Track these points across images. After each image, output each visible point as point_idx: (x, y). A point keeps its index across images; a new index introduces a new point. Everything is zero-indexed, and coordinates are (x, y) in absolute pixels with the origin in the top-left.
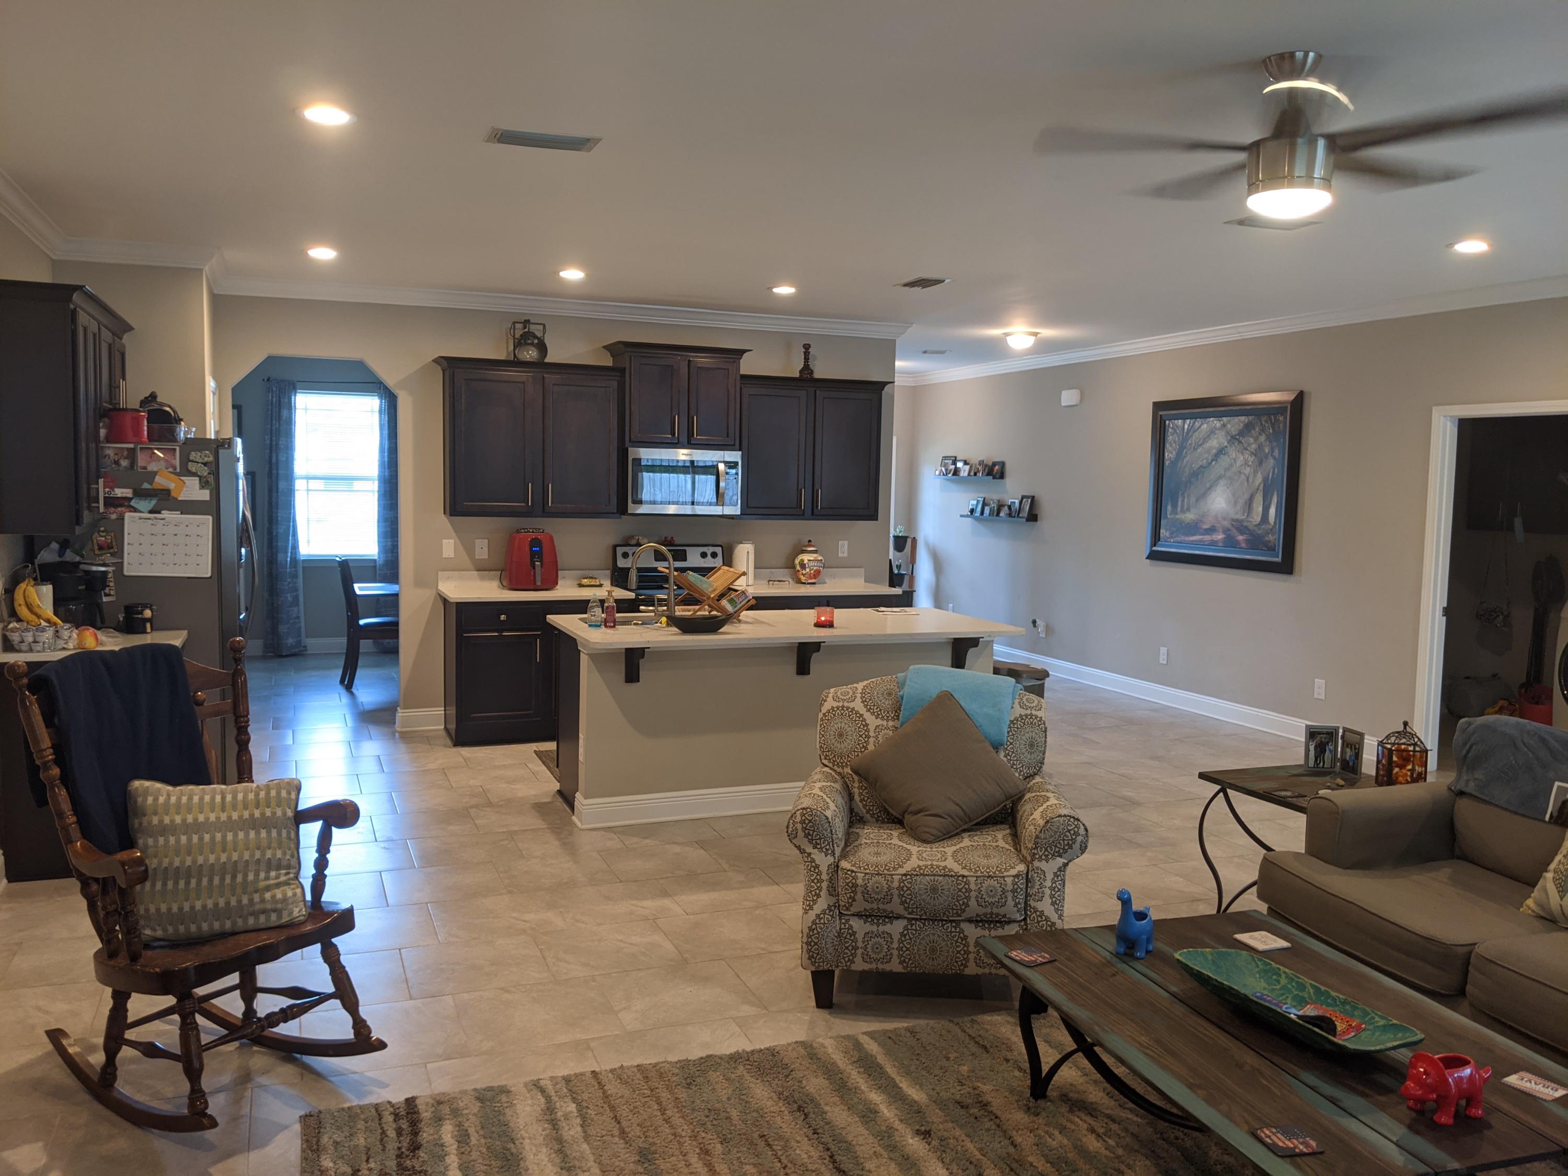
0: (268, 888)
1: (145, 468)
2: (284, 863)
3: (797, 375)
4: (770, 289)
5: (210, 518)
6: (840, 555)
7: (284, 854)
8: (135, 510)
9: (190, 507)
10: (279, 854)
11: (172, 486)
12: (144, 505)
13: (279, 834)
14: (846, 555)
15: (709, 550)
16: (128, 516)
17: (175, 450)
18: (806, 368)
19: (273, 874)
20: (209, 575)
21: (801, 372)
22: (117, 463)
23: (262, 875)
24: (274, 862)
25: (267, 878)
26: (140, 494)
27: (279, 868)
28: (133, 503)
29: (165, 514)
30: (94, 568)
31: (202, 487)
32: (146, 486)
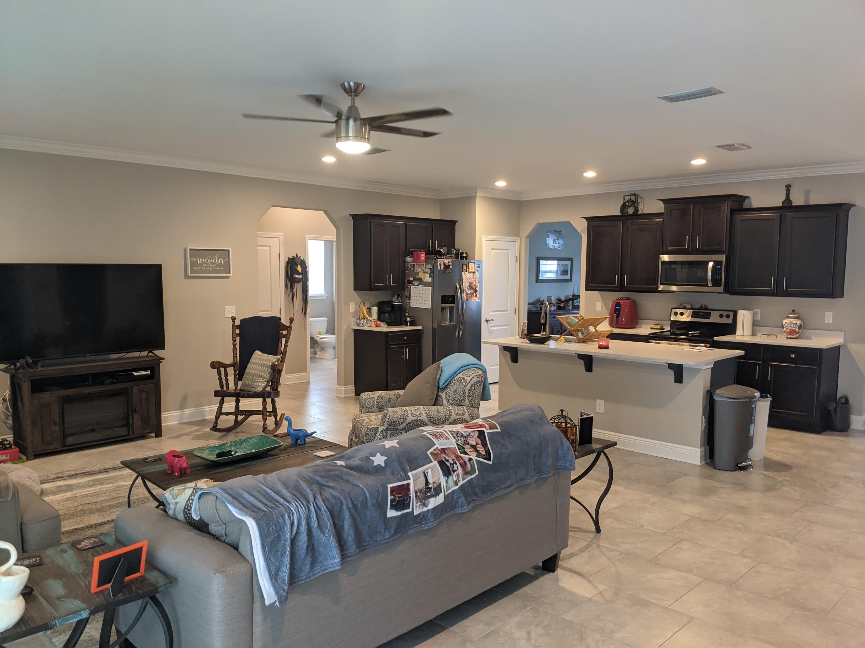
0: (257, 382)
1: (417, 271)
2: (263, 376)
3: (780, 205)
4: (689, 161)
5: (431, 288)
6: (826, 321)
7: (264, 374)
8: (414, 285)
9: (426, 284)
10: (263, 374)
11: (422, 277)
12: (416, 283)
13: (265, 369)
14: (831, 321)
15: (725, 313)
16: (412, 286)
17: (423, 264)
18: (788, 199)
19: (259, 378)
20: (430, 308)
21: (783, 203)
22: (411, 269)
23: (257, 378)
24: (261, 376)
25: (258, 379)
26: (415, 279)
27: (262, 377)
28: (414, 283)
29: (420, 286)
30: (394, 303)
31: (430, 277)
32: (417, 277)
